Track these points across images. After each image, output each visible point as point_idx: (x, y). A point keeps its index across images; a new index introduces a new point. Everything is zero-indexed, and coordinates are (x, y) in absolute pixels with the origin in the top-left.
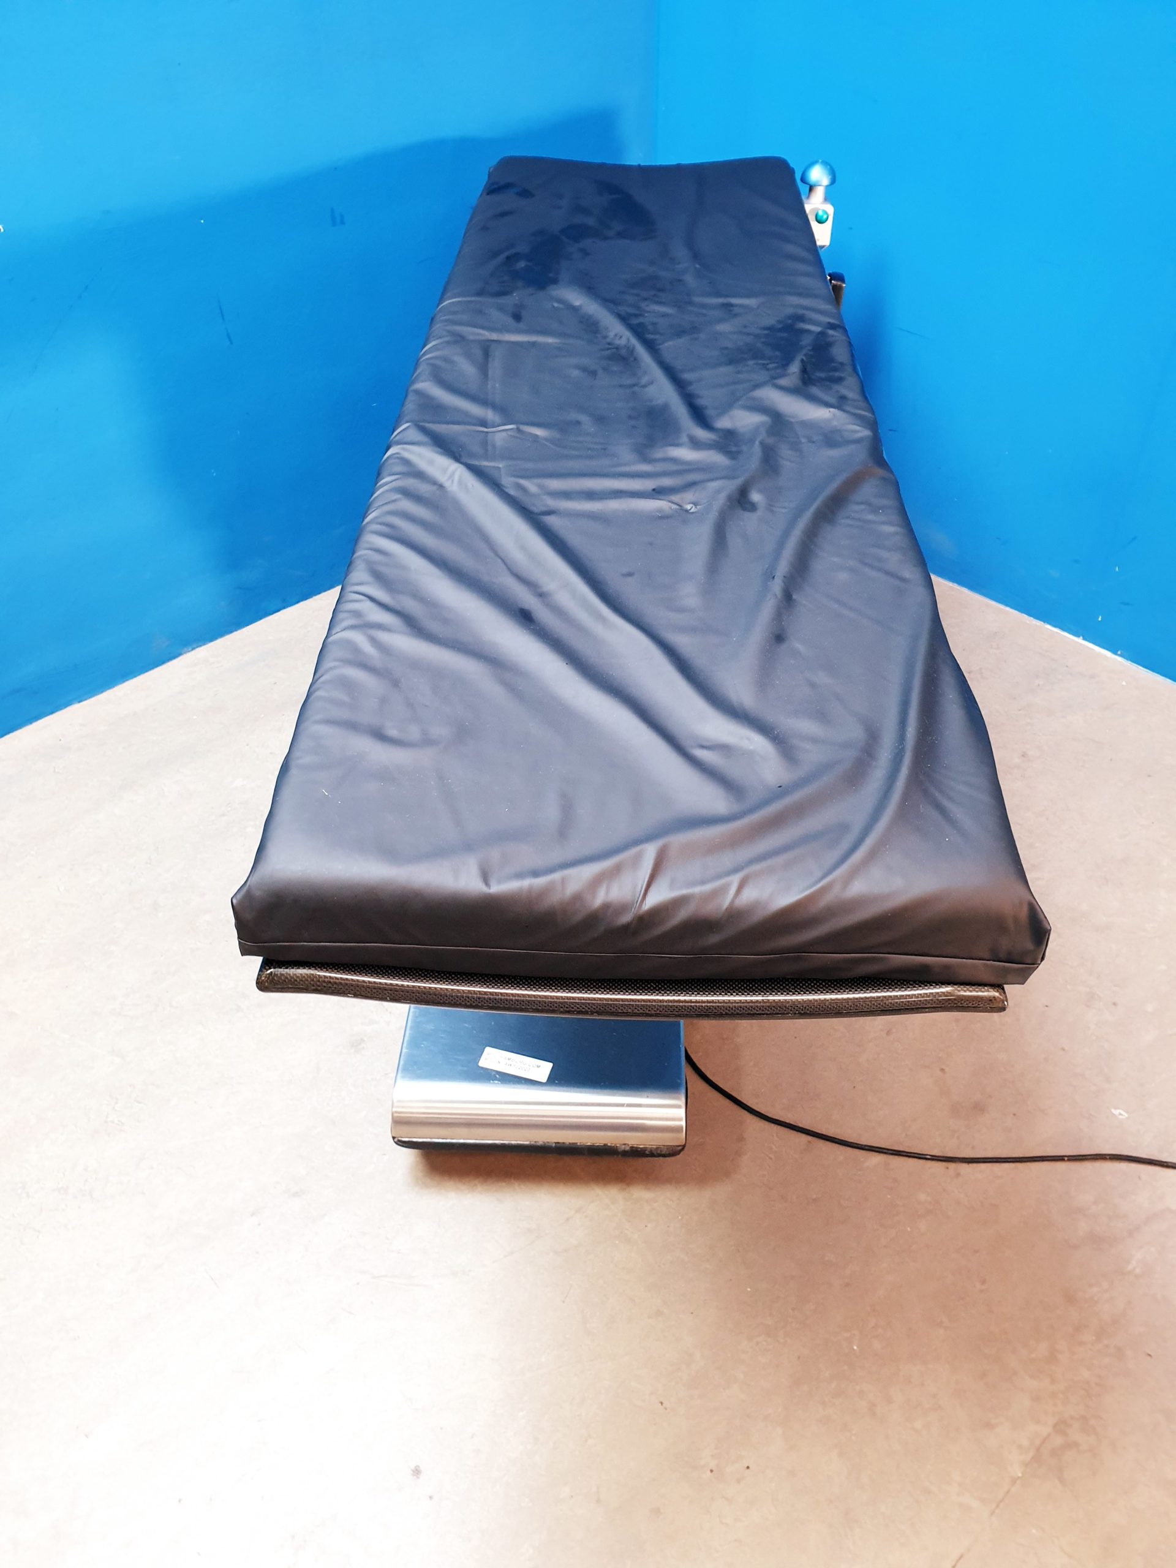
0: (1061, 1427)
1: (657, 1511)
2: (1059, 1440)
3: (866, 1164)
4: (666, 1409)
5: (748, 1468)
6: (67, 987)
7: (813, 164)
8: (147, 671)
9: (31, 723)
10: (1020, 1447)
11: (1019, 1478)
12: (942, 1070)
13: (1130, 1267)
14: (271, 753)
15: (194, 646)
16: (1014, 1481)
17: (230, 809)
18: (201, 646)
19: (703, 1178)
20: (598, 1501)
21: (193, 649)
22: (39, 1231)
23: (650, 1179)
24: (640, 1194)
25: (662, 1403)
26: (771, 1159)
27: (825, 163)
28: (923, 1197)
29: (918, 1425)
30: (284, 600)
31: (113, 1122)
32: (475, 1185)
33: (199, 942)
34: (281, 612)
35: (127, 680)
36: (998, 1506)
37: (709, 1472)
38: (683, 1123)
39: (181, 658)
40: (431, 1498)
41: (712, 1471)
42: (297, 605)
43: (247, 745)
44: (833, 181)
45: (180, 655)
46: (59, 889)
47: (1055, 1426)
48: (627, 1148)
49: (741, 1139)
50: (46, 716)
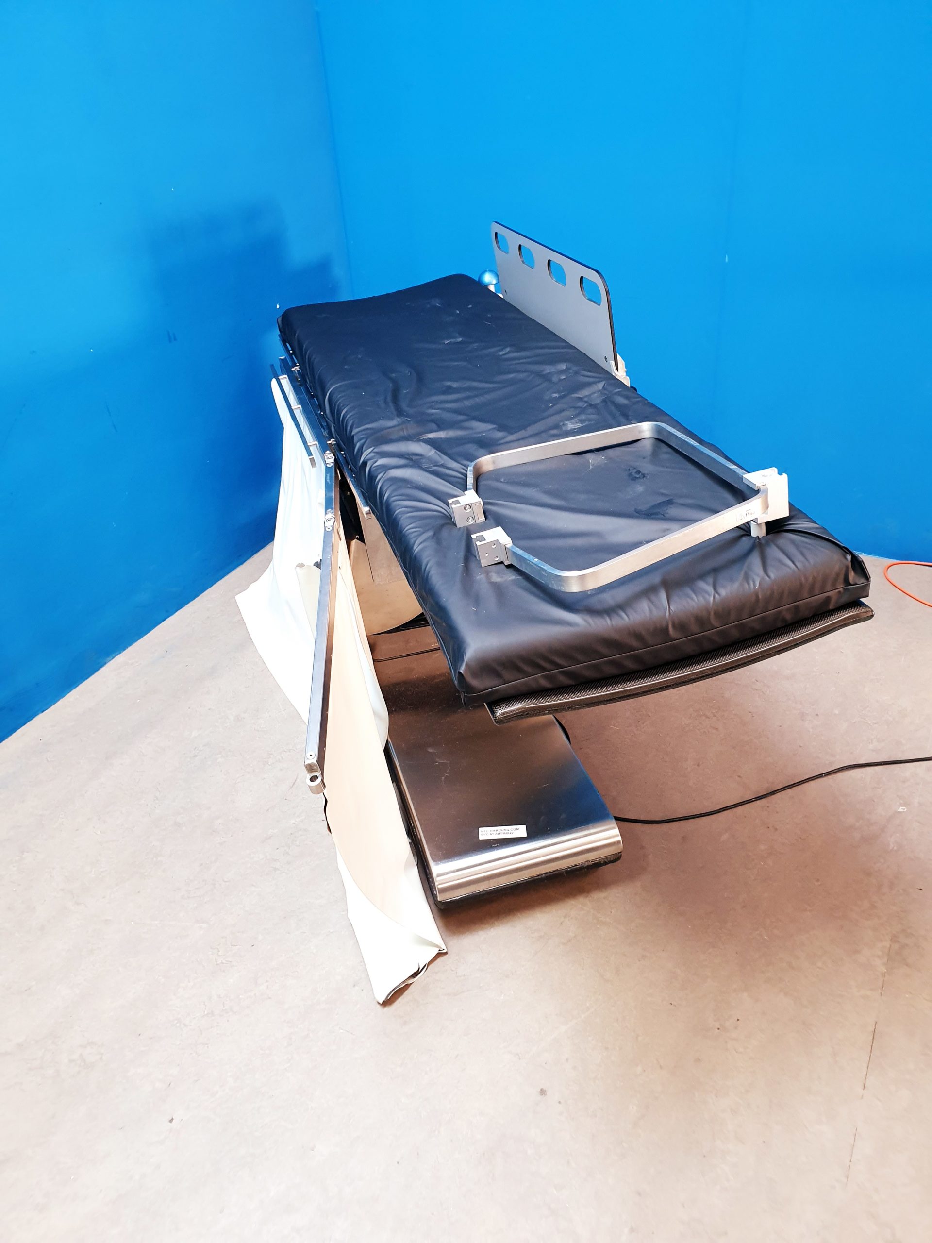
0: (894, 939)
1: (698, 1060)
2: (896, 946)
3: (722, 840)
4: (675, 1006)
5: (738, 1020)
6: (139, 892)
7: (484, 272)
8: (84, 680)
9: (11, 735)
10: (878, 957)
11: (885, 972)
12: (739, 776)
13: (891, 848)
14: (209, 709)
15: (114, 656)
16: (884, 975)
17: (198, 751)
18: (117, 655)
19: (631, 876)
20: (661, 1067)
21: (113, 658)
22: (207, 1044)
23: (601, 885)
24: (597, 895)
25: (671, 1004)
26: (665, 853)
27: (491, 271)
28: (762, 847)
29: (820, 964)
30: (167, 611)
31: (222, 963)
32: (492, 923)
33: (223, 837)
34: (167, 620)
35: (72, 690)
36: (882, 990)
37: (717, 1030)
38: (619, 838)
39: (107, 665)
40: (560, 1102)
41: (719, 1029)
42: (176, 613)
43: (189, 708)
44: (499, 281)
45: (105, 663)
46: (96, 834)
47: (891, 940)
48: (590, 863)
49: (642, 847)
50: (21, 727)
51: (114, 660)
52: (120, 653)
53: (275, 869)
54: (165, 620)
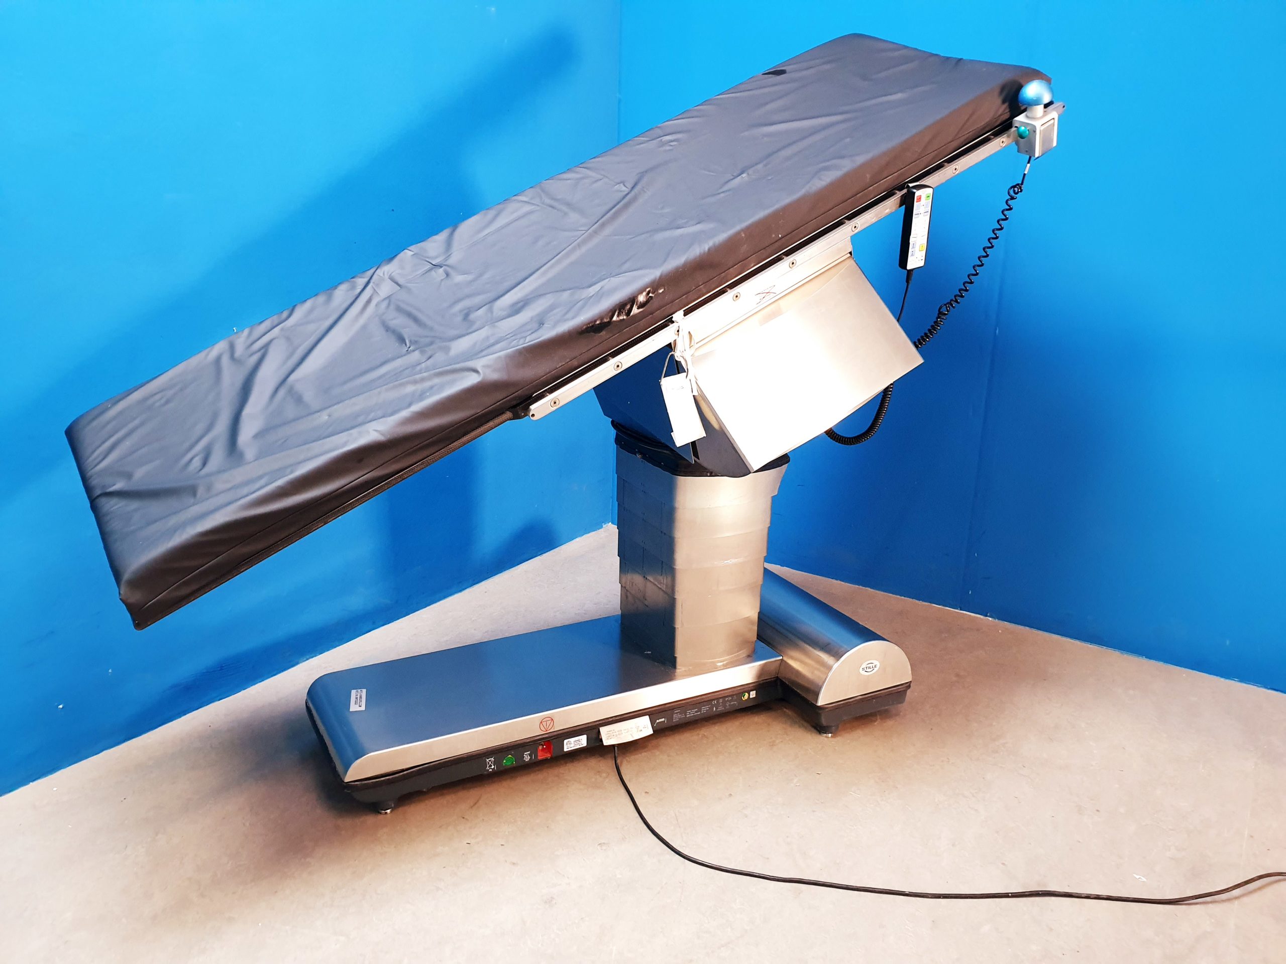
50: (194, 710)
51: (307, 661)
52: (316, 656)
53: (438, 889)
54: (370, 632)
